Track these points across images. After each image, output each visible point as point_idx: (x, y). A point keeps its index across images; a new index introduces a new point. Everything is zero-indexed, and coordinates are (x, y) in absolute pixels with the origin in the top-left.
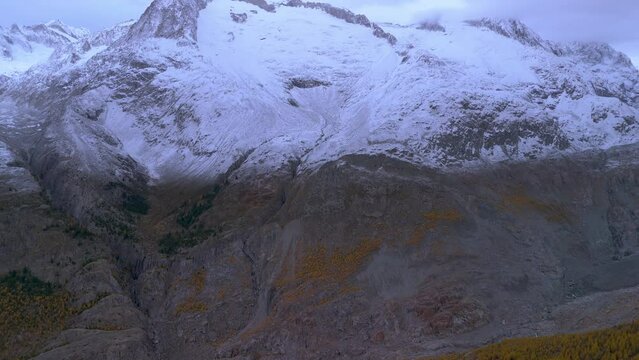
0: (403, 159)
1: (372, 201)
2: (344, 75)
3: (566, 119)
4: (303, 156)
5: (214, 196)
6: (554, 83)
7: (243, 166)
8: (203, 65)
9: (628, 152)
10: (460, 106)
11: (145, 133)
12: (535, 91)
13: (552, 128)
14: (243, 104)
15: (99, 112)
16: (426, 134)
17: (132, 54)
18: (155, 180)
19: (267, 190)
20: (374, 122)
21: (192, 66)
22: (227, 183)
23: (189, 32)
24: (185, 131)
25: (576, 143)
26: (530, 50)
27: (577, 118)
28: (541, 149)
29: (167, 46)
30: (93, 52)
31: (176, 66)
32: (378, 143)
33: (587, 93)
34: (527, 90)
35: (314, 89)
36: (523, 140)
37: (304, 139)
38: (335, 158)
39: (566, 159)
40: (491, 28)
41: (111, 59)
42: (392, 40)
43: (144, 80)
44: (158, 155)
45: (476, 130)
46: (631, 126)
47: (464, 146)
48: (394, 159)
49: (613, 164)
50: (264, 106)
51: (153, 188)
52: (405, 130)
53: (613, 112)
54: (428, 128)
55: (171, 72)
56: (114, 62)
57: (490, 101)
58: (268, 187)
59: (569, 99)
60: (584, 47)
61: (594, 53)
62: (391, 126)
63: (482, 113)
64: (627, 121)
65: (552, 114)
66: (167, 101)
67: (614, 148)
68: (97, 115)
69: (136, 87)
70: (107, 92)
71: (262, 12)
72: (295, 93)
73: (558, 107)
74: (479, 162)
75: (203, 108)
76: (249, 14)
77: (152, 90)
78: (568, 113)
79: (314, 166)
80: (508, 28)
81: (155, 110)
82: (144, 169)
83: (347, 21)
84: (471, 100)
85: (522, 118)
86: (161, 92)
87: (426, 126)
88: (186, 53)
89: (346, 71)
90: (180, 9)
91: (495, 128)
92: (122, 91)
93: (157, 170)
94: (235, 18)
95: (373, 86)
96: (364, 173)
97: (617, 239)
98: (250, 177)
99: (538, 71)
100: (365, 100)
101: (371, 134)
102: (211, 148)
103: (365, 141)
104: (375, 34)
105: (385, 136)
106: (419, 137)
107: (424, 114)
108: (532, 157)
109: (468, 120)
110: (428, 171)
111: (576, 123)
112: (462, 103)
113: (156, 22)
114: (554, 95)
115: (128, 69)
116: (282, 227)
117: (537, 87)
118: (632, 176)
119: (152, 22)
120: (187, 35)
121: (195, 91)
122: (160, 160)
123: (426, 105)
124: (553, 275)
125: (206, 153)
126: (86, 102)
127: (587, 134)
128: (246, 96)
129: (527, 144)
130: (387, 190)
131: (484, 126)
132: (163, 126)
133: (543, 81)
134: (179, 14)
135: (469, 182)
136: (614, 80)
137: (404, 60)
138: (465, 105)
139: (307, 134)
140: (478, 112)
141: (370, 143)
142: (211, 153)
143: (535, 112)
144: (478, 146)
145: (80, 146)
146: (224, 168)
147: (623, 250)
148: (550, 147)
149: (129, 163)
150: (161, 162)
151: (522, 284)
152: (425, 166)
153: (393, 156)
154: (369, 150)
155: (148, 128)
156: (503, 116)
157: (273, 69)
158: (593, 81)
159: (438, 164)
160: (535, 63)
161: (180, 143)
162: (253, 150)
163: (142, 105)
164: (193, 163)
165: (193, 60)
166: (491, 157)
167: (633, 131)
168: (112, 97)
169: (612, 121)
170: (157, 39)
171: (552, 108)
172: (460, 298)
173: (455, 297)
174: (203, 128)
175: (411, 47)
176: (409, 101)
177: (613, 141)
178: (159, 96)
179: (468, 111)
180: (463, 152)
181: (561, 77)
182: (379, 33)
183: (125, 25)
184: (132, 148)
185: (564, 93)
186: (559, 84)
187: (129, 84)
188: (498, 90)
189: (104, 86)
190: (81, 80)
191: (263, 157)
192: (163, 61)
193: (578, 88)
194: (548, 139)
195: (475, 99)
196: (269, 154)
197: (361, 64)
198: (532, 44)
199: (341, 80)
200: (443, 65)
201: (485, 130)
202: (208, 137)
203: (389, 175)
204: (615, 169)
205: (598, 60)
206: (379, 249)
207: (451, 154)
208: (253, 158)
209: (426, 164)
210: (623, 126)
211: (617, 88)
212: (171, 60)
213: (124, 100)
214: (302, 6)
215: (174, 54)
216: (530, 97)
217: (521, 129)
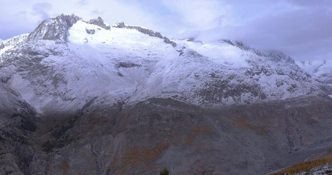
0: (181, 101)
1: (165, 122)
2: (148, 61)
3: (264, 85)
4: (125, 100)
5: (74, 121)
6: (257, 68)
7: (91, 105)
9: (294, 101)
10: (210, 76)
11: (35, 90)
12: (248, 72)
13: (257, 88)
14: (92, 74)
15: (8, 79)
16: (193, 89)
17: (30, 48)
18: (40, 114)
19: (106, 118)
20: (165, 83)
21: (63, 54)
22: (82, 114)
23: (63, 37)
24: (58, 88)
25: (269, 96)
27: (269, 85)
28: (252, 98)
29: (50, 43)
30: (6, 49)
31: (54, 54)
32: (167, 92)
33: (274, 73)
34: (244, 71)
35: (132, 68)
36: (243, 94)
37: (127, 92)
38: (144, 100)
39: (265, 104)
40: (225, 41)
41: (17, 51)
42: (174, 45)
43: (35, 61)
44: (42, 101)
45: (219, 88)
46: (295, 89)
47: (213, 96)
48: (177, 101)
49: (288, 107)
50: (103, 75)
51: (39, 118)
52: (181, 87)
53: (286, 82)
54: (194, 86)
55: (51, 57)
56: (19, 53)
57: (226, 74)
58: (106, 116)
59: (265, 76)
60: (271, 54)
61: (276, 56)
62: (174, 85)
63: (222, 80)
64: (293, 86)
65: (257, 83)
66: (48, 73)
67: (287, 99)
68: (7, 80)
69: (31, 66)
70: (14, 68)
71: (103, 30)
72: (121, 70)
73: (260, 80)
74: (221, 105)
75: (69, 75)
76: (96, 30)
77: (40, 67)
78: (265, 82)
79: (133, 104)
80: (234, 42)
81: (41, 78)
82: (33, 108)
83: (150, 35)
84: (216, 73)
85: (242, 83)
86: (45, 68)
87: (192, 85)
88: (61, 47)
89: (150, 59)
90: (58, 25)
91: (229, 88)
92: (22, 67)
93: (41, 109)
94: (88, 32)
95: (164, 67)
96: (160, 108)
97: (291, 143)
98: (95, 111)
99: (249, 62)
100: (160, 73)
101: (163, 88)
102: (73, 96)
103: (160, 91)
104: (165, 41)
105: (170, 89)
106: (189, 90)
107: (192, 79)
108: (248, 102)
109: (214, 83)
110: (194, 107)
111: (269, 87)
112: (211, 74)
113: (44, 32)
114: (258, 74)
115: (27, 56)
116: (114, 137)
117: (249, 70)
118: (296, 112)
119: (42, 32)
120: (61, 38)
121: (65, 67)
122: (43, 103)
123: (193, 75)
124: (260, 161)
125: (70, 99)
127: (274, 93)
128: (94, 69)
129: (245, 96)
130: (173, 117)
131: (223, 87)
132: (45, 86)
133: (252, 67)
134: (57, 28)
135: (216, 114)
136: (286, 70)
137: (181, 54)
138: (213, 76)
139: (129, 90)
140: (220, 79)
141: (163, 93)
142: (73, 99)
143: (248, 81)
144: (220, 97)
146: (81, 107)
147: (294, 149)
148: (257, 98)
149: (25, 105)
150: (44, 105)
151: (245, 165)
153: (176, 99)
154: (162, 96)
155: (36, 87)
156: (232, 82)
157: (109, 57)
158: (277, 69)
159: (200, 104)
160: (248, 58)
161: (55, 95)
162: (97, 97)
163: (34, 74)
164: (62, 105)
165: (64, 51)
166: (227, 102)
167: (296, 91)
168: (17, 71)
169: (285, 86)
170: (44, 41)
171: (257, 80)
172: (212, 171)
173: (210, 171)
174: (69, 87)
175: (184, 48)
176: (183, 73)
177: (287, 96)
178: (44, 70)
179: (215, 79)
180: (213, 99)
181: (261, 65)
182: (167, 41)
183: (25, 35)
184: (27, 97)
185: (263, 73)
186: (260, 69)
187: (26, 64)
188: (230, 69)
189: (13, 65)
191: (103, 100)
192: (47, 51)
193: (269, 70)
194: (256, 94)
195: (218, 73)
196: (106, 99)
197: (158, 56)
198: (246, 49)
199: (147, 64)
200: (201, 56)
201: (224, 88)
202: (72, 91)
203: (174, 109)
204: (289, 109)
205: (279, 60)
206: (169, 147)
207: (207, 100)
208: (97, 101)
209: (193, 104)
210: (291, 89)
211: (288, 73)
212: (52, 51)
213: (24, 72)
214: (126, 28)
215: (53, 48)
216: (246, 74)
217: (242, 89)
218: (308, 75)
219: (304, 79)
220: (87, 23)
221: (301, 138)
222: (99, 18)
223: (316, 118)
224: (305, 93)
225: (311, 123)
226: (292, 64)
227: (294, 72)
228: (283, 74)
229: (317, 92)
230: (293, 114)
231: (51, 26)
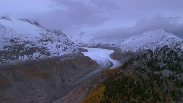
3: (50, 48)
6: (46, 38)
9: (66, 56)
10: (10, 41)
12: (41, 40)
13: (45, 50)
25: (52, 54)
26: (39, 28)
27: (53, 47)
28: (41, 56)
34: (38, 39)
36: (35, 53)
39: (49, 59)
47: (11, 55)
49: (62, 60)
57: (23, 40)
59: (50, 42)
61: (58, 33)
64: (65, 48)
65: (45, 46)
67: (62, 55)
73: (47, 45)
78: (50, 46)
85: (35, 46)
91: (24, 49)
97: (63, 81)
108: (38, 59)
111: (53, 49)
112: (10, 40)
114: (46, 41)
117: (41, 39)
118: (67, 62)
127: (55, 52)
129: (36, 55)
131: (20, 49)
133: (43, 37)
138: (12, 41)
140: (17, 43)
143: (39, 45)
144: (17, 55)
147: (65, 84)
148: (44, 55)
156: (27, 45)
158: (58, 39)
160: (41, 32)
166: (23, 59)
167: (67, 51)
169: (61, 48)
177: (62, 53)
179: (13, 43)
180: (10, 57)
181: (48, 36)
186: (48, 38)
193: (53, 40)
194: (43, 53)
195: (17, 39)
201: (21, 50)
205: (59, 35)
207: (4, 58)
210: (64, 50)
211: (64, 42)
216: (39, 41)
217: (34, 50)
218: (73, 43)
219: (71, 45)
221: (69, 77)
223: (76, 65)
224: (71, 52)
225: (74, 68)
226: (66, 37)
227: (67, 41)
228: (61, 42)
229: (77, 51)
230: (65, 64)
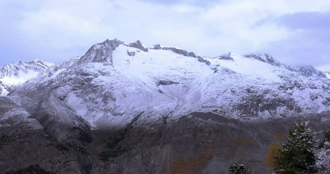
0: (221, 115)
1: (207, 134)
2: (185, 79)
3: (298, 99)
4: (169, 115)
5: (125, 134)
6: (290, 83)
7: (139, 119)
8: (116, 74)
11: (88, 106)
12: (281, 87)
13: (292, 102)
14: (137, 91)
16: (231, 103)
17: (82, 70)
18: (94, 128)
19: (152, 131)
20: (203, 99)
21: (111, 75)
22: (132, 127)
23: (109, 59)
24: (108, 105)
25: (304, 110)
26: (277, 68)
27: (303, 99)
28: (288, 112)
29: (98, 66)
30: (60, 71)
31: (103, 75)
32: (207, 107)
33: (307, 87)
34: (277, 86)
35: (170, 85)
36: (279, 108)
37: (169, 107)
38: (187, 114)
40: (256, 58)
41: (70, 73)
42: (208, 63)
43: (87, 81)
44: (94, 116)
45: (255, 103)
47: (250, 110)
48: (217, 115)
49: (324, 120)
50: (147, 92)
51: (93, 131)
52: (219, 102)
53: (320, 95)
54: (232, 101)
55: (101, 77)
56: (72, 74)
57: (260, 89)
58: (153, 129)
59: (299, 90)
60: (302, 68)
61: (307, 71)
62: (213, 100)
63: (257, 95)
64: (328, 100)
65: (291, 97)
66: (99, 91)
67: (323, 112)
68: (64, 98)
69: (83, 85)
70: (69, 87)
71: (142, 52)
72: (161, 87)
73: (293, 94)
74: (258, 118)
75: (117, 93)
76: (136, 52)
77: (91, 86)
78: (299, 96)
79: (176, 118)
80: (264, 58)
81: (93, 95)
82: (88, 123)
83: (184, 55)
84: (251, 89)
85: (277, 97)
86: (96, 87)
87: (230, 100)
88: (108, 69)
89: (186, 77)
90: (105, 49)
92: (76, 87)
93: (94, 123)
94: (129, 54)
95: (201, 84)
96: (202, 122)
98: (143, 124)
99: (281, 77)
100: (198, 89)
101: (203, 103)
102: (122, 112)
103: (201, 106)
104: (199, 60)
105: (210, 104)
106: (228, 105)
107: (229, 95)
108: (284, 116)
109: (250, 98)
110: (234, 121)
111: (304, 101)
112: (247, 90)
113: (93, 55)
114: (291, 88)
115: (79, 77)
116: (162, 148)
117: (282, 85)
119: (91, 55)
120: (108, 61)
121: (112, 86)
123: (229, 90)
125: (119, 114)
126: (59, 92)
127: (309, 106)
128: (138, 87)
129: (281, 110)
130: (214, 129)
131: (259, 101)
132: (96, 103)
133: (285, 82)
134: (104, 51)
135: (254, 127)
136: (318, 84)
137: (215, 72)
138: (249, 91)
139: (171, 105)
140: (255, 94)
141: (203, 107)
142: (122, 114)
143: (282, 95)
144: (257, 110)
145: (59, 111)
146: (129, 121)
148: (293, 111)
149: (80, 119)
150: (96, 119)
152: (232, 119)
153: (216, 113)
154: (203, 110)
155: (89, 104)
156: (267, 96)
157: (150, 76)
158: (309, 83)
159: (238, 117)
160: (280, 73)
161: (106, 110)
162: (143, 112)
163: (86, 93)
164: (113, 119)
165: (111, 72)
166: (264, 116)
168: (71, 90)
169: (320, 101)
170: (93, 63)
171: (291, 94)
174: (117, 103)
175: (218, 66)
176: (220, 89)
177: (322, 109)
178: (94, 89)
179: (250, 94)
180: (250, 113)
181: (293, 80)
182: (201, 60)
183: (77, 58)
184: (81, 112)
185: (296, 87)
186: (293, 83)
187: (79, 83)
188: (264, 85)
189: (67, 85)
190: (54, 84)
191: (149, 115)
192: (96, 72)
193: (302, 85)
194: (291, 108)
196: (152, 113)
197: (193, 74)
198: (277, 65)
199: (184, 81)
200: (235, 73)
201: (260, 103)
202: (120, 107)
203: (214, 123)
204: (325, 122)
205: (310, 74)
206: (212, 158)
207: (244, 114)
208: (144, 116)
209: (232, 117)
210: (326, 102)
211: (321, 87)
212: (100, 72)
213: (77, 91)
214: (161, 50)
215: (101, 69)
216: (279, 89)
217: (277, 103)
220: (127, 46)
222: (138, 41)
226: (324, 79)
227: (326, 86)
228: (316, 88)
231: (99, 50)
